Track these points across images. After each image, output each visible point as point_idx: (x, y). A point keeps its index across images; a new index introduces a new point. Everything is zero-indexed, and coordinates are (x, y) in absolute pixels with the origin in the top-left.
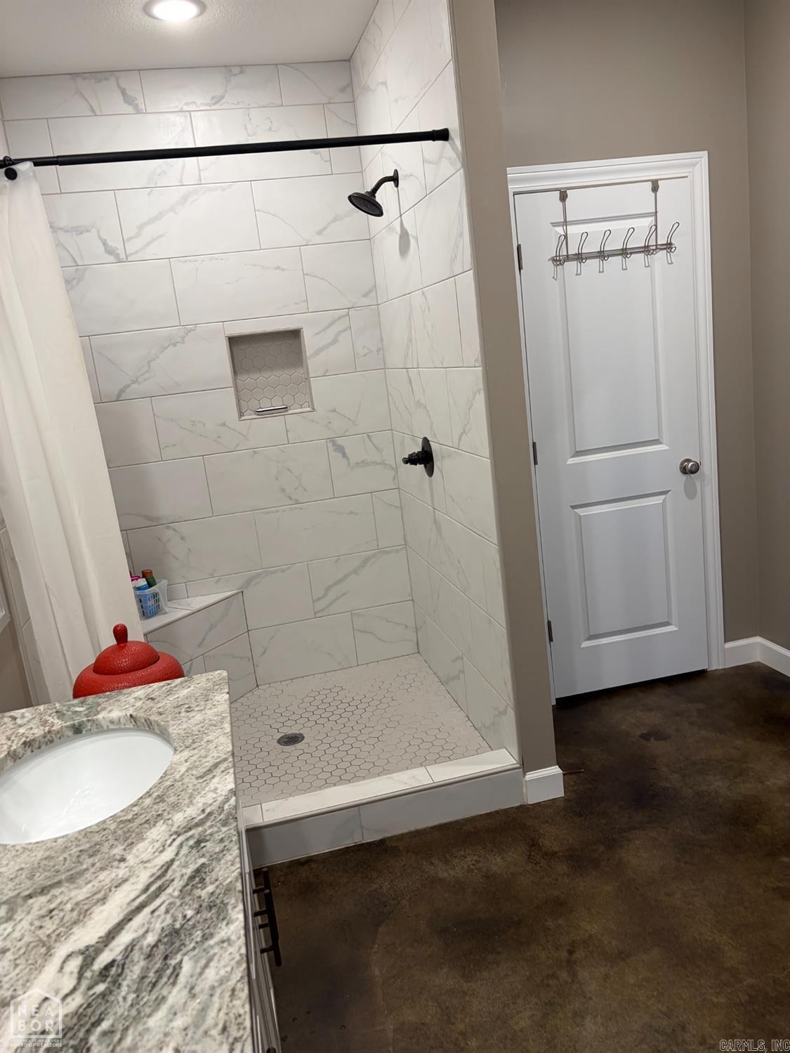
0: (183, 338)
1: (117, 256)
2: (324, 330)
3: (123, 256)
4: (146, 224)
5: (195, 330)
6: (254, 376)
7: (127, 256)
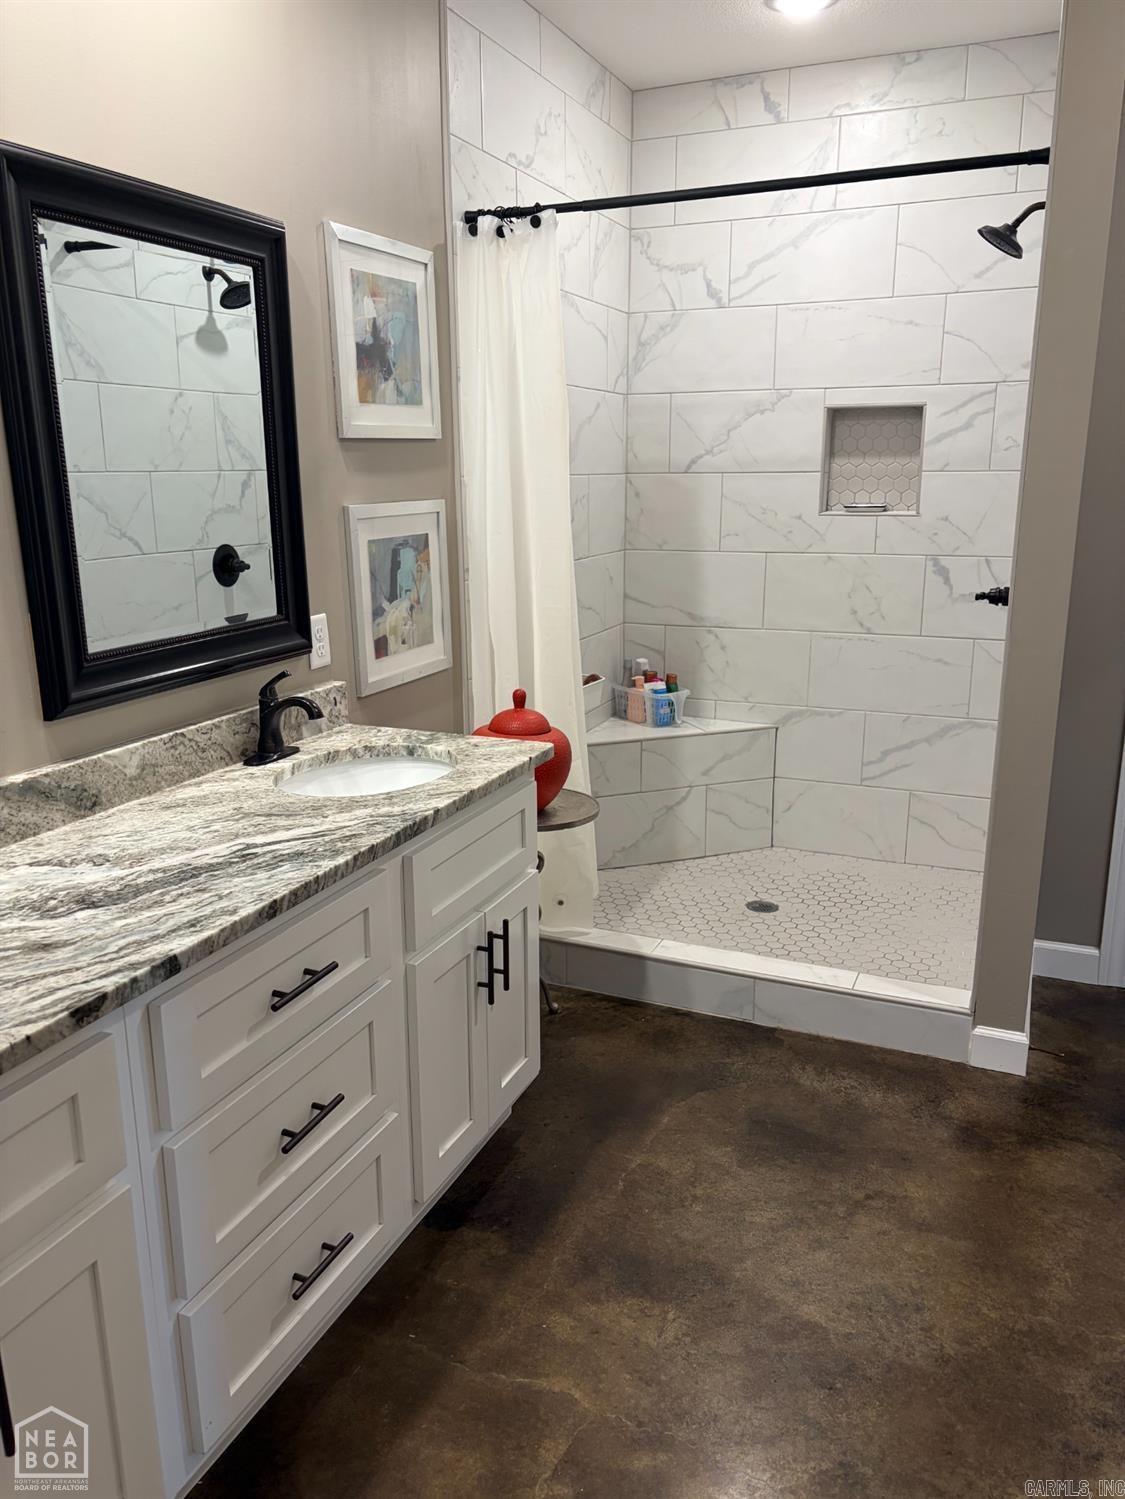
0: (774, 404)
1: (719, 300)
2: (956, 409)
3: (725, 300)
4: (759, 262)
5: (789, 396)
6: (855, 461)
7: (729, 300)
